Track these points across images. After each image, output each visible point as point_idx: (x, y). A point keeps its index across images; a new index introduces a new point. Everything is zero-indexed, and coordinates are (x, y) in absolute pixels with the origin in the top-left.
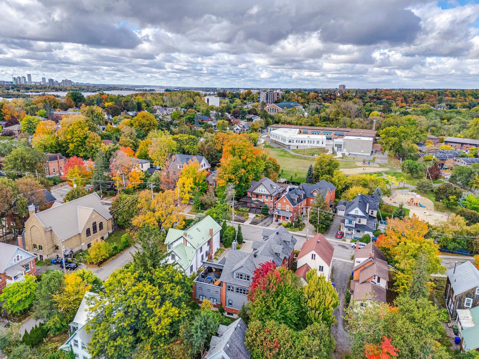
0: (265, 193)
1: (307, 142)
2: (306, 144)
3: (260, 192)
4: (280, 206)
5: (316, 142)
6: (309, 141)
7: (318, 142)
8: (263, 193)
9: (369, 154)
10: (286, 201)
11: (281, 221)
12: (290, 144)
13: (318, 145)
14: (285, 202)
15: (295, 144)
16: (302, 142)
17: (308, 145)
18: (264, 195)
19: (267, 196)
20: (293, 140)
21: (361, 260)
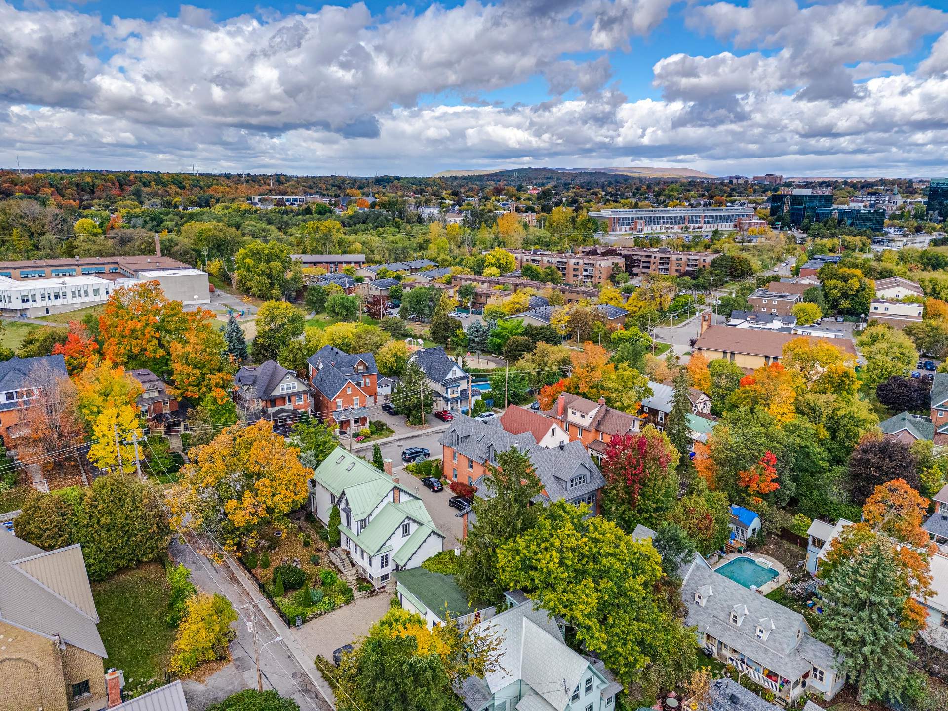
0: (296, 390)
1: (69, 295)
2: (69, 299)
3: (286, 391)
4: (340, 404)
5: (91, 293)
6: (73, 292)
7: (96, 292)
8: (292, 390)
9: (208, 301)
10: (354, 389)
11: (352, 429)
12: (25, 305)
13: (97, 298)
14: (349, 392)
15: (39, 303)
16: (57, 297)
17: (75, 300)
18: (290, 396)
19: (299, 394)
20: (33, 296)
21: (593, 413)
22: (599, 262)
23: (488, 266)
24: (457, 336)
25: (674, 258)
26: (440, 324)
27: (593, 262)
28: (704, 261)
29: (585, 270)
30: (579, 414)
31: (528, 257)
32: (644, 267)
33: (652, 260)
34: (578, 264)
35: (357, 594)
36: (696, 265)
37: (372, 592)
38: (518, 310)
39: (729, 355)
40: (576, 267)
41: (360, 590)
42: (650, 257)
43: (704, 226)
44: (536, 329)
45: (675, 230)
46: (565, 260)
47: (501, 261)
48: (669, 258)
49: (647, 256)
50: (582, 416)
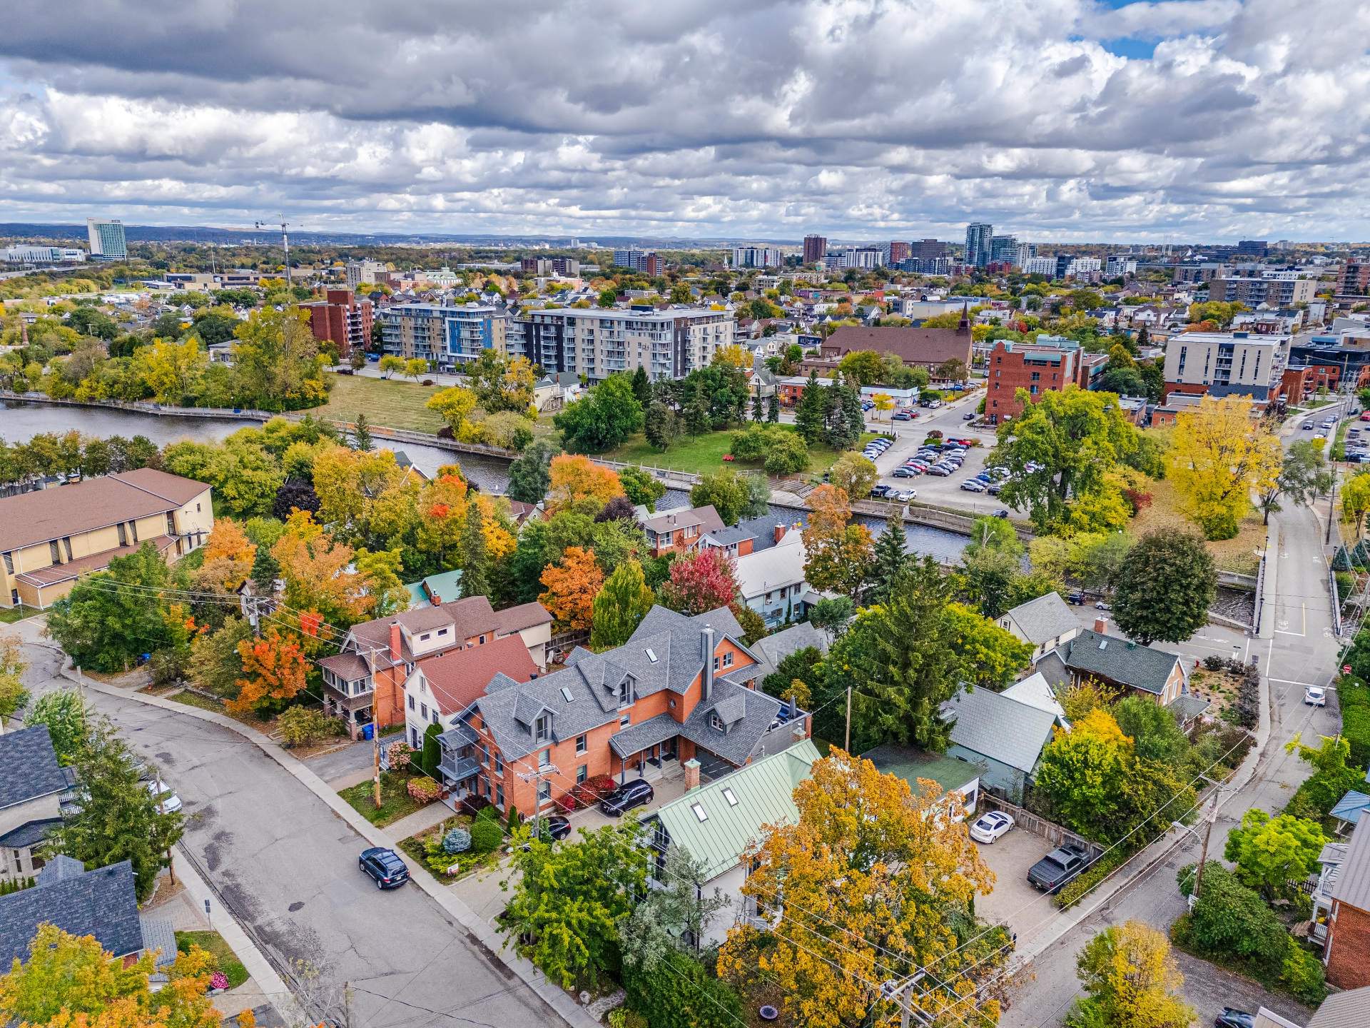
30: (434, 634)
50: (440, 633)
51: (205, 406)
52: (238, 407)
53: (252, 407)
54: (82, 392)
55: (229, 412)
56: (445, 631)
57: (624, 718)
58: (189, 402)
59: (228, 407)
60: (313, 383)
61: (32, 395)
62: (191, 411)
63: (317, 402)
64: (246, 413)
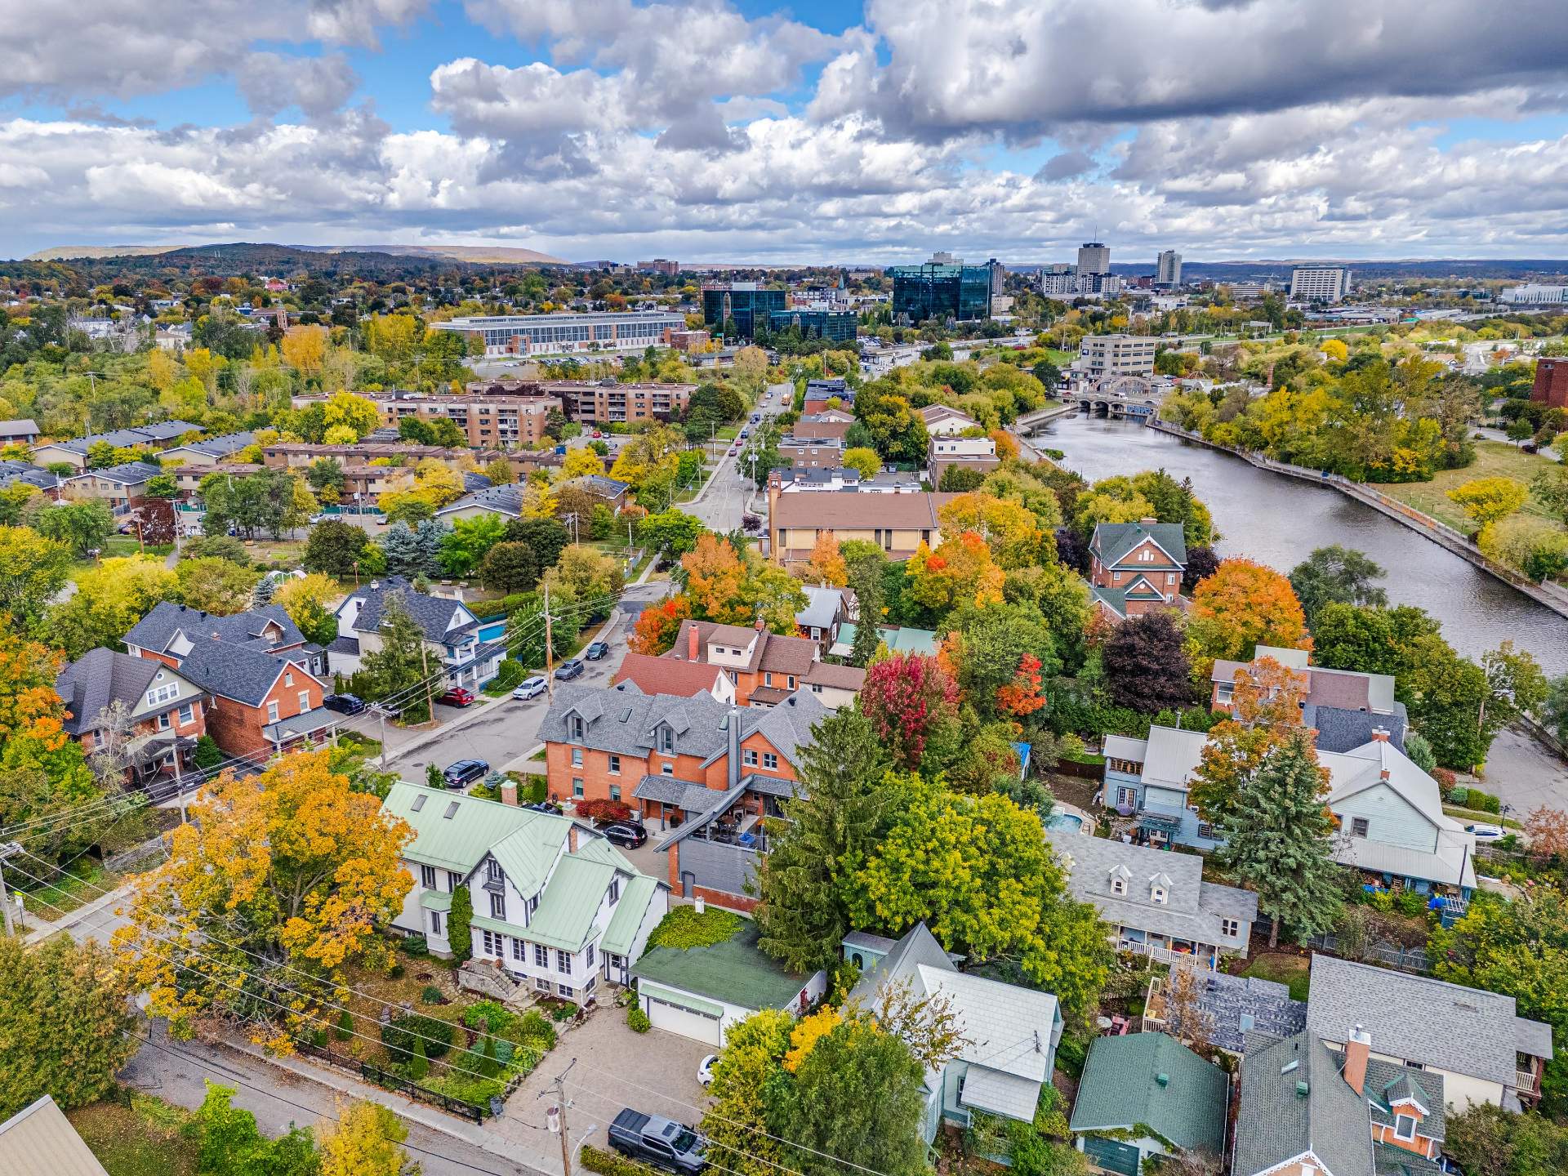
0: (179, 697)
3: (158, 705)
4: (275, 710)
8: (171, 700)
10: (298, 676)
18: (166, 713)
19: (183, 706)
21: (752, 646)
22: (524, 407)
23: (330, 425)
24: (366, 556)
25: (631, 394)
26: (328, 540)
27: (515, 407)
28: (678, 397)
29: (502, 421)
30: (728, 651)
31: (392, 405)
32: (584, 411)
33: (596, 400)
34: (487, 412)
35: (559, 1027)
36: (667, 405)
37: (580, 1016)
38: (445, 500)
39: (883, 534)
40: (485, 417)
41: (558, 1019)
42: (592, 394)
43: (618, 341)
44: (528, 526)
45: (576, 350)
46: (463, 406)
47: (355, 415)
48: (623, 395)
49: (585, 394)
50: (735, 652)
51: (1298, 464)
52: (1328, 470)
53: (1338, 473)
54: (1219, 433)
55: (1317, 475)
56: (739, 653)
57: (670, 766)
58: (1286, 458)
59: (1317, 468)
60: (1405, 452)
61: (1196, 435)
62: (1292, 469)
63: (1405, 478)
64: (1332, 477)
